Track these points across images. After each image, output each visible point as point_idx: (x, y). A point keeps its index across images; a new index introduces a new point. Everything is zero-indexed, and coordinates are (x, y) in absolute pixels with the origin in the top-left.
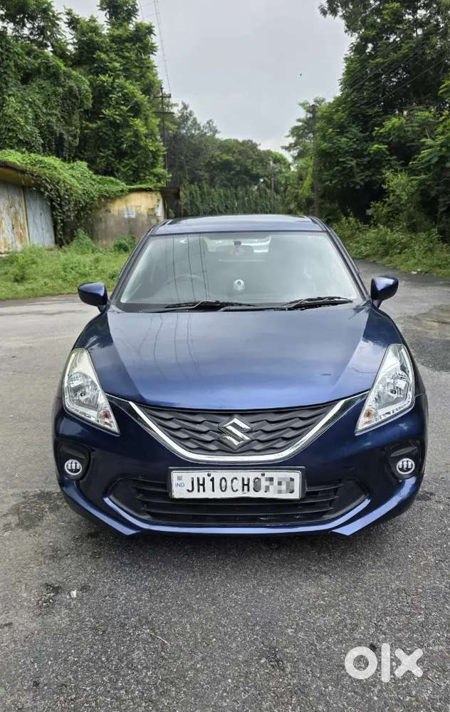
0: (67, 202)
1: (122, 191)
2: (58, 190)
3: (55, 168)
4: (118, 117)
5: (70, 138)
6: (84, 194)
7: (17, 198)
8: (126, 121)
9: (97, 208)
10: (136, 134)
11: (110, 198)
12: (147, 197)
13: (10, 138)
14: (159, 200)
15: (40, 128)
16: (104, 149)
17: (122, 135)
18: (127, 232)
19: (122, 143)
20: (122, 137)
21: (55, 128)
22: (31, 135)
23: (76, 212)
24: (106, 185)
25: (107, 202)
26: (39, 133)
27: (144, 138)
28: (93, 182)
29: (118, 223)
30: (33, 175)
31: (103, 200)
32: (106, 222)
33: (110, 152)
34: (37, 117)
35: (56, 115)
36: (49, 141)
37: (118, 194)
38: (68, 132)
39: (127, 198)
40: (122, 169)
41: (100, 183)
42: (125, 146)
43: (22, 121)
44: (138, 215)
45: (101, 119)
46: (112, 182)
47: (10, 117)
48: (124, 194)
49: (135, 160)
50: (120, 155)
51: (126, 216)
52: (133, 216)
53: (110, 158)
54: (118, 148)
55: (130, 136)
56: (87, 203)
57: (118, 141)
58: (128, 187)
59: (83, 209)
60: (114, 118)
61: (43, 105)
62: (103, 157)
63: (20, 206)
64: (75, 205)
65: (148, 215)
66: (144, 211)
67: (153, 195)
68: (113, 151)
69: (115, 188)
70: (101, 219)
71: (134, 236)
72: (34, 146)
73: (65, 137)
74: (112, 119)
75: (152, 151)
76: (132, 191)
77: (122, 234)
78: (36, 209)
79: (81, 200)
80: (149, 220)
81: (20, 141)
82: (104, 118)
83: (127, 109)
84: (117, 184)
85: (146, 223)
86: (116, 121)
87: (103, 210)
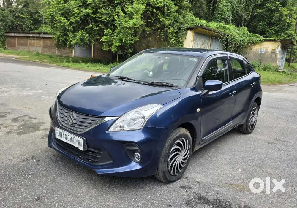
0: (231, 44)
1: (260, 40)
2: (227, 39)
3: (230, 29)
4: (273, 7)
5: (246, 17)
6: (241, 41)
7: (207, 41)
8: (277, 8)
9: (246, 47)
10: (281, 15)
11: (253, 43)
12: (272, 44)
13: (219, 17)
14: (278, 46)
15: (233, 12)
16: (263, 21)
17: (273, 15)
18: (258, 59)
19: (272, 19)
20: (273, 16)
21: (239, 12)
22: (228, 16)
23: (235, 49)
24: (253, 38)
25: (252, 45)
26: (232, 15)
27: (285, 16)
28: (247, 36)
29: (255, 55)
30: (214, 32)
31: (249, 44)
32: (249, 54)
33: (266, 23)
34: (233, 8)
35: (241, 7)
36: (235, 18)
37: (257, 42)
38: (246, 14)
39: (263, 44)
40: (270, 31)
41: (250, 37)
42: (274, 20)
43: (225, 10)
44: (266, 52)
45: (264, 8)
46: (256, 36)
47: (221, 8)
48: (261, 42)
49: (278, 27)
50: (270, 24)
51: (260, 52)
52: (263, 52)
53: (264, 25)
54: (270, 21)
55: (277, 16)
56: (241, 45)
57: (271, 18)
58: (264, 39)
59: (238, 47)
60: (271, 7)
61: (236, 3)
62: (261, 25)
63: (208, 44)
64: (235, 46)
65: (271, 52)
66: (269, 50)
67: (276, 43)
68: (267, 22)
69: (257, 39)
70: (247, 52)
71: (261, 61)
72: (228, 20)
73: (244, 16)
74: (270, 8)
75: (288, 23)
76: (265, 41)
77: (256, 60)
78: (216, 46)
79: (239, 43)
80: (271, 55)
81: (222, 18)
82: (266, 8)
83: (279, 3)
84: (259, 37)
85: (269, 56)
86: (271, 9)
87: (249, 48)
